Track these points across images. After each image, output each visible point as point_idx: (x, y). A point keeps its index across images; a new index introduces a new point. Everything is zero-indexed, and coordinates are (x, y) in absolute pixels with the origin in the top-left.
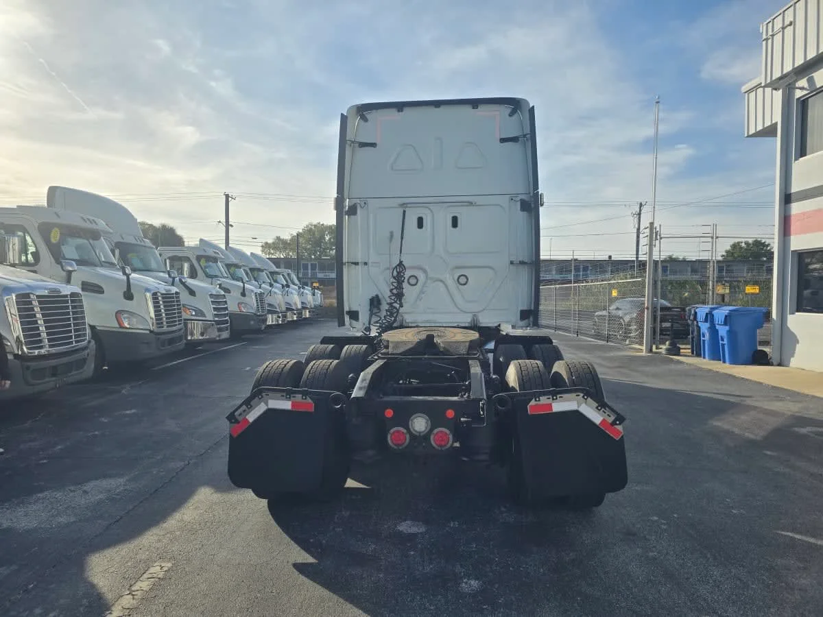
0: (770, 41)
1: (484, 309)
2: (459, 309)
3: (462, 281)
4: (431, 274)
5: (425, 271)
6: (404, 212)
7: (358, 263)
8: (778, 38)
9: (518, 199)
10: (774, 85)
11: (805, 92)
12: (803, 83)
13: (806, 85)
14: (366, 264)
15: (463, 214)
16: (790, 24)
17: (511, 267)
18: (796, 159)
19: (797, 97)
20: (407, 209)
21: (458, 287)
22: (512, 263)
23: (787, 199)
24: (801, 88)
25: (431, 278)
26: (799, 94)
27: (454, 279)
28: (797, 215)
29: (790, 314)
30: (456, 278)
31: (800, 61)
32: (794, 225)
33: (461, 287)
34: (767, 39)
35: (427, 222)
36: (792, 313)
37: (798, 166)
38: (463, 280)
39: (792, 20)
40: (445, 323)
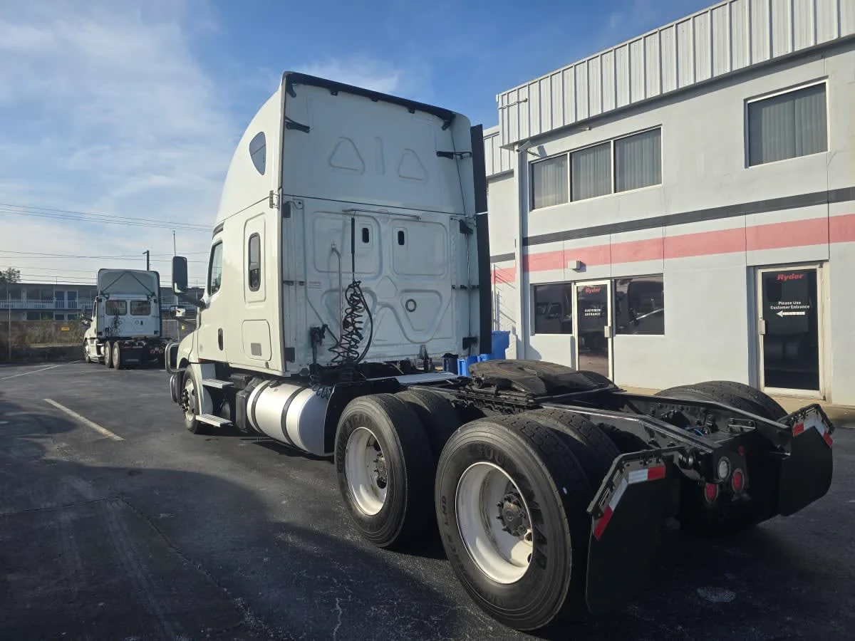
0: (506, 110)
1: (431, 339)
2: (408, 340)
4: (379, 300)
5: (373, 295)
6: (353, 220)
7: (292, 282)
8: (514, 110)
9: (459, 219)
10: (510, 147)
11: (537, 158)
12: (534, 149)
13: (537, 152)
14: (302, 283)
16: (526, 101)
17: (453, 292)
18: (530, 211)
19: (530, 160)
20: (356, 218)
21: (406, 314)
22: (453, 287)
23: (525, 242)
24: (533, 155)
25: (379, 304)
26: (530, 158)
27: (402, 304)
28: (534, 255)
29: (532, 335)
30: (404, 304)
31: (535, 133)
32: (531, 264)
33: (409, 313)
34: (503, 108)
35: (373, 236)
36: (533, 335)
37: (532, 216)
38: (411, 306)
39: (527, 97)
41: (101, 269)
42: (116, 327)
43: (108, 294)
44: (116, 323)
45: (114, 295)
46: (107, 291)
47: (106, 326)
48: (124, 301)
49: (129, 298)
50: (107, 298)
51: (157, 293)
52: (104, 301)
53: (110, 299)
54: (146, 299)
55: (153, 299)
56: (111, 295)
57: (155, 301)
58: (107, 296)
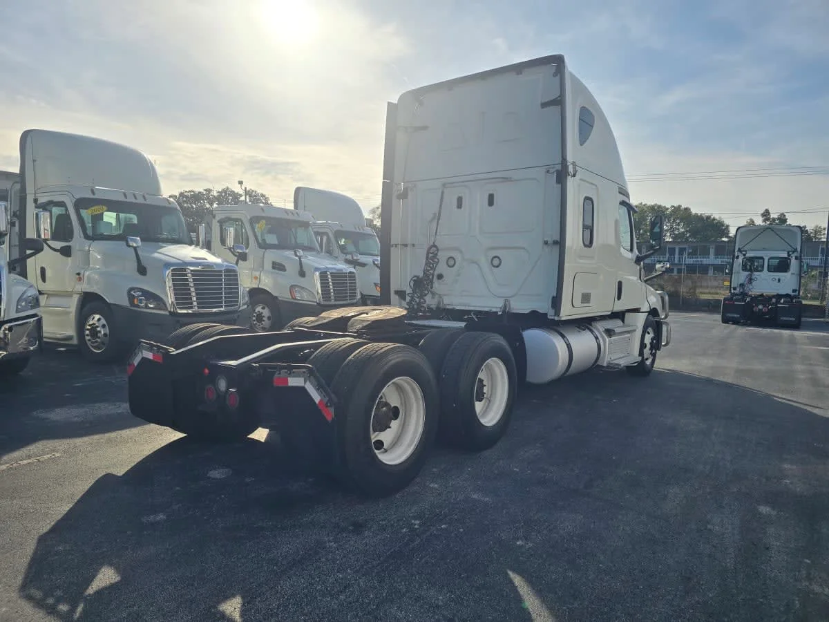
1: (516, 294)
2: (491, 292)
3: (496, 262)
4: (467, 256)
5: (461, 252)
6: (443, 192)
7: (407, 245)
9: (555, 170)
14: (413, 246)
15: (500, 191)
17: (545, 247)
20: (446, 190)
21: (491, 270)
22: (546, 243)
25: (467, 260)
27: (489, 260)
30: (491, 259)
33: (495, 270)
35: (466, 202)
40: (479, 306)
41: (739, 228)
42: (751, 283)
43: (746, 251)
44: (750, 280)
45: (751, 252)
46: (745, 248)
47: (741, 282)
48: (762, 258)
49: (767, 255)
50: (744, 255)
51: (799, 250)
52: (741, 258)
53: (747, 255)
54: (786, 256)
55: (793, 256)
56: (748, 252)
57: (796, 258)
58: (744, 253)
